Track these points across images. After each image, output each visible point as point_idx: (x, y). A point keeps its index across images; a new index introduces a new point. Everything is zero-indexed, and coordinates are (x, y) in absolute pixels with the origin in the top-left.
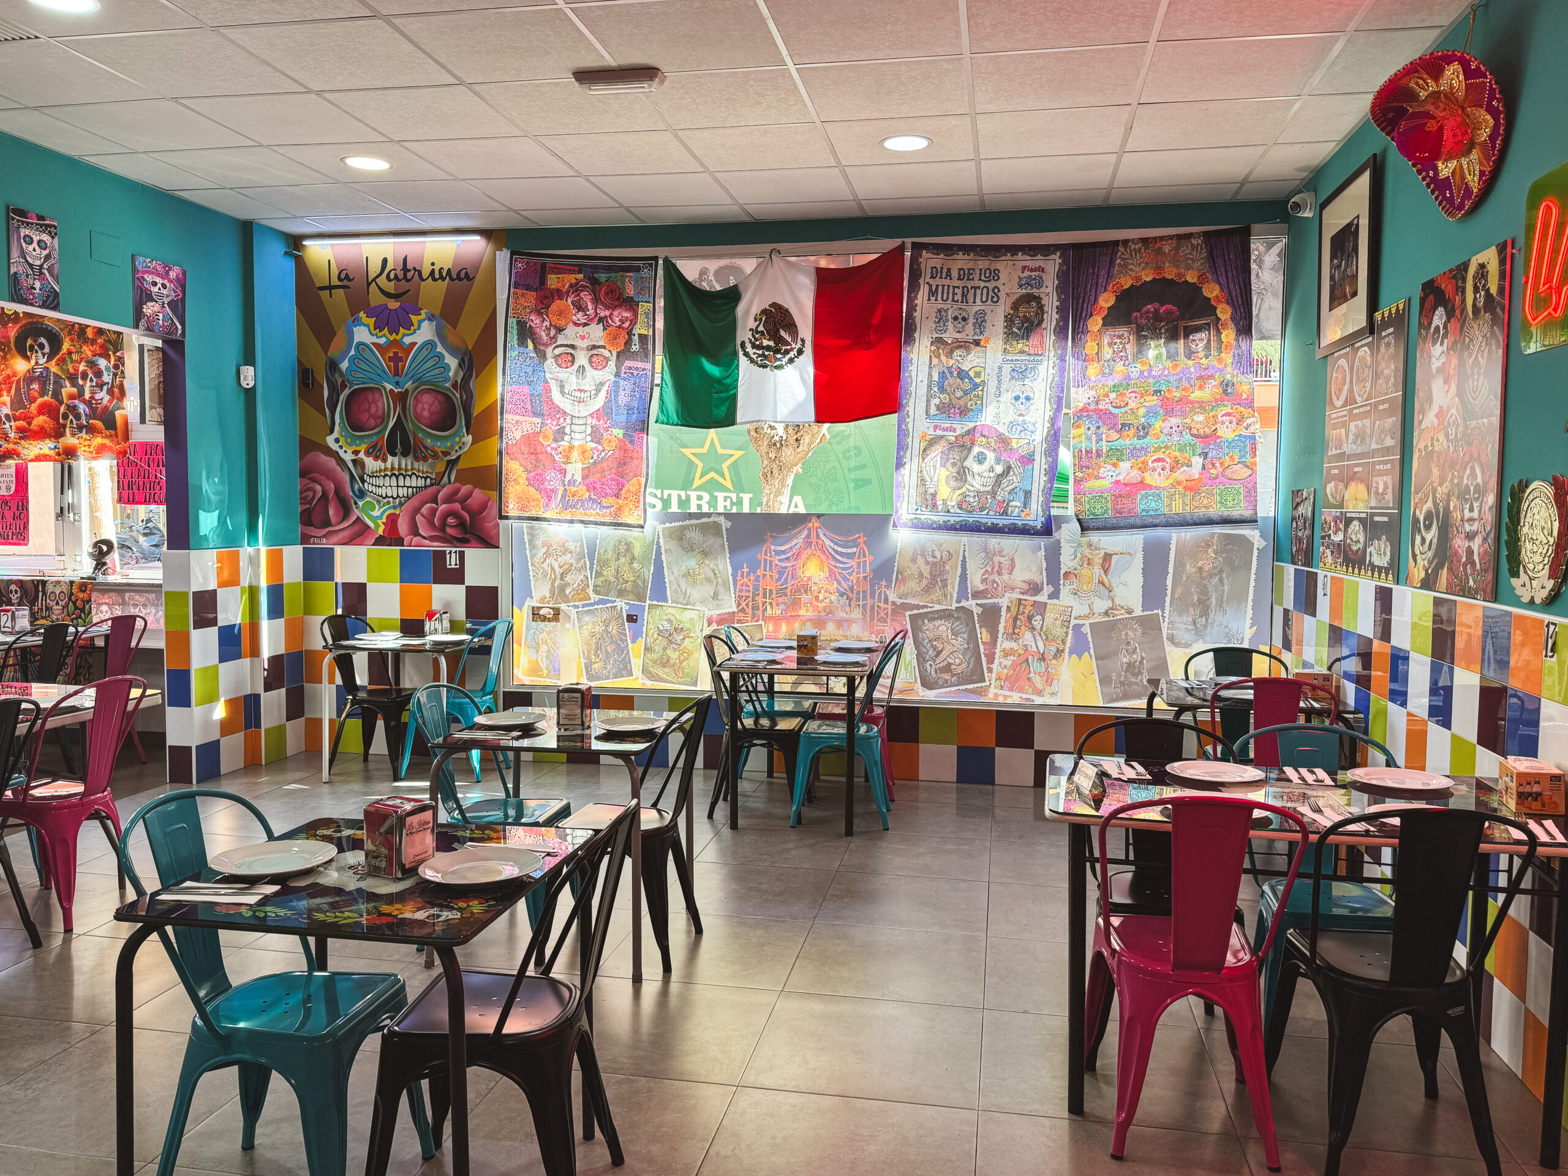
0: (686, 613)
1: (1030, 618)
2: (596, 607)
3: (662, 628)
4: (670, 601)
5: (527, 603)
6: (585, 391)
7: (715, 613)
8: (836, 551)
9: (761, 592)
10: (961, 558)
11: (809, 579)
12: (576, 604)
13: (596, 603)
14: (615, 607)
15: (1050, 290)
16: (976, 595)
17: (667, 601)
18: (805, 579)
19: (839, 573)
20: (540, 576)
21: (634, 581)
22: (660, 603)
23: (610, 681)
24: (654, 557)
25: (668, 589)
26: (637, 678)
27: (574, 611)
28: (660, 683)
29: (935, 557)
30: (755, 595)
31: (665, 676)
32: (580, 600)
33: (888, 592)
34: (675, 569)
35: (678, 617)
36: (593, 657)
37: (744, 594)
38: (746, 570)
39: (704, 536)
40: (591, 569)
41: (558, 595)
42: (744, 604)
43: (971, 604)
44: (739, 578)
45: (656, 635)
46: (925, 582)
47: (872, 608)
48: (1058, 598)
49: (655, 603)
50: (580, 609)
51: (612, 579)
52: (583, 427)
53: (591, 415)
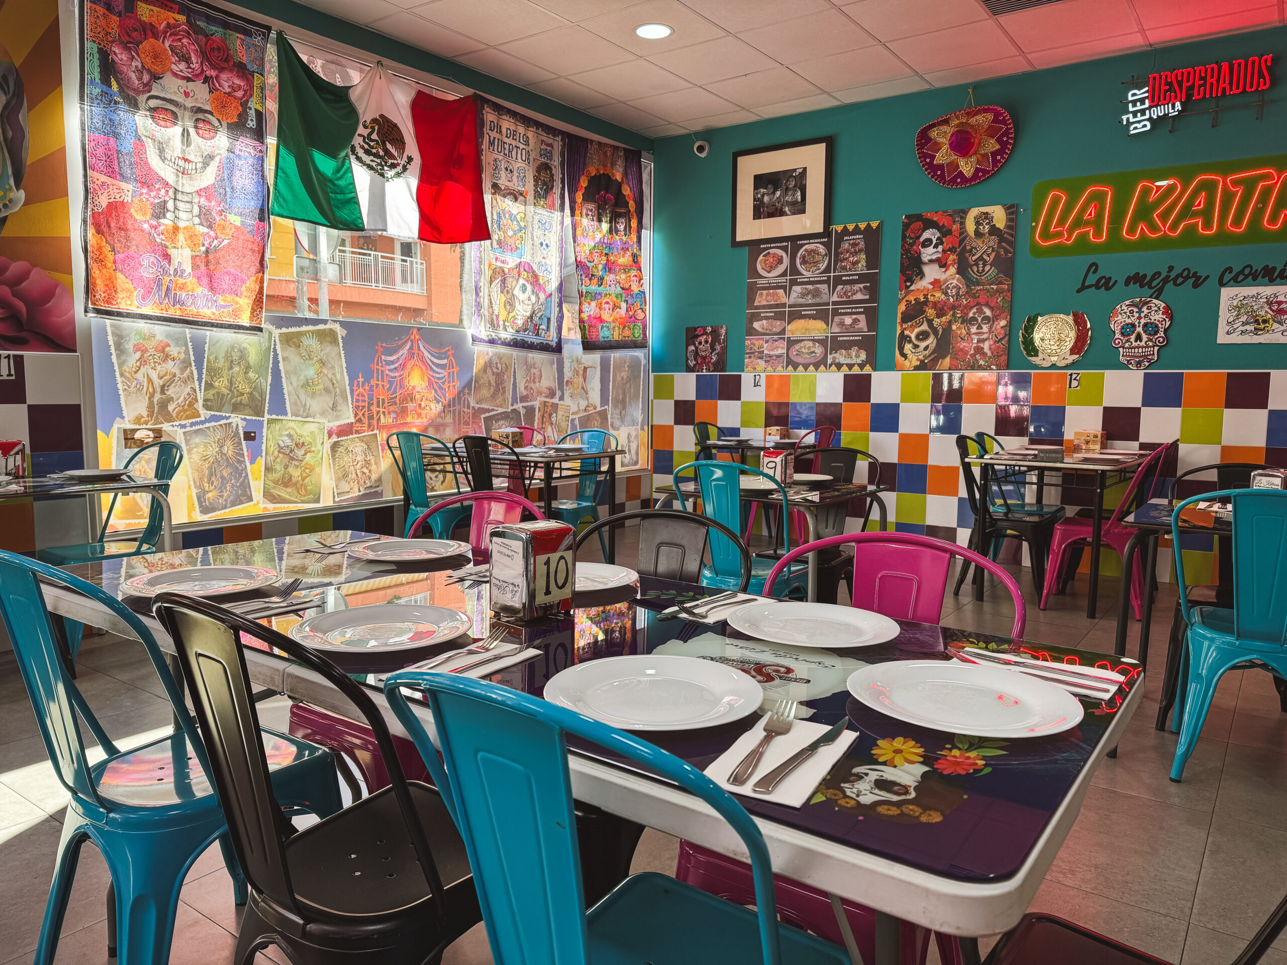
0: (307, 426)
1: (550, 415)
2: (207, 425)
3: (282, 445)
4: (289, 414)
5: (116, 426)
6: (190, 162)
7: (335, 424)
8: (433, 362)
9: (375, 402)
10: (513, 370)
11: (414, 388)
12: (183, 422)
13: (207, 421)
14: (230, 424)
15: (556, 163)
16: (524, 399)
17: (286, 414)
18: (410, 388)
19: (436, 382)
20: (132, 389)
21: (251, 394)
22: (280, 417)
23: (227, 510)
24: (271, 366)
25: (287, 401)
26: (258, 503)
27: (180, 431)
28: (282, 505)
29: (498, 369)
30: (370, 404)
31: (287, 497)
32: (187, 418)
33: (469, 399)
34: (294, 379)
35: (298, 431)
36: (206, 485)
37: (360, 404)
38: (361, 380)
39: (321, 343)
40: (200, 379)
41: (159, 413)
42: (360, 414)
43: (519, 406)
44: (355, 388)
45: (276, 453)
46: (492, 390)
47: (460, 413)
48: (563, 400)
49: (274, 417)
50: (188, 429)
51: (226, 391)
52: (188, 205)
53: (198, 193)
